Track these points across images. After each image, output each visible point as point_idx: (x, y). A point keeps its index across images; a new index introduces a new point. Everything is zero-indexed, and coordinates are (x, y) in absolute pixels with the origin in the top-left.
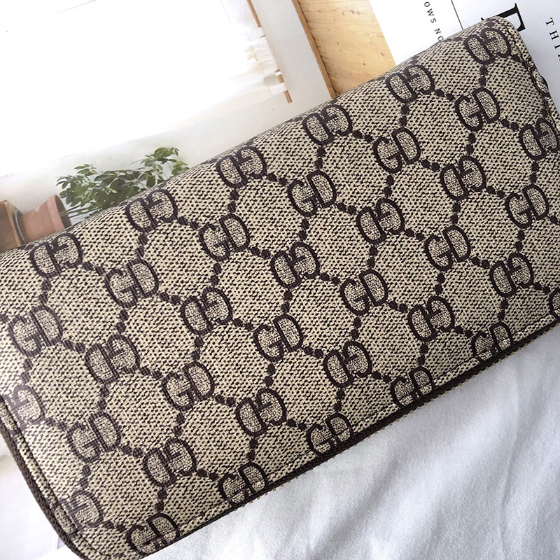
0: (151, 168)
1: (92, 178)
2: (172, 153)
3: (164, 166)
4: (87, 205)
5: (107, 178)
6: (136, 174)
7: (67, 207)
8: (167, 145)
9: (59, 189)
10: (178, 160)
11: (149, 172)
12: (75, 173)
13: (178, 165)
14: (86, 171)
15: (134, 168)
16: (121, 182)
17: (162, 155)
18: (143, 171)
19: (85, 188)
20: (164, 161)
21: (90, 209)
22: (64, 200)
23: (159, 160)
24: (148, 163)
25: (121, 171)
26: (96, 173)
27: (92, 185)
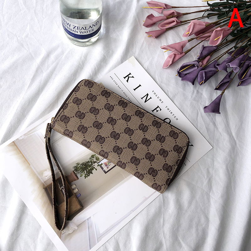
1: (79, 165)
2: (95, 155)
3: (94, 158)
4: (80, 171)
5: (83, 164)
6: (88, 162)
7: (76, 172)
9: (73, 169)
10: (96, 157)
11: (91, 161)
12: (76, 165)
14: (78, 164)
15: (88, 161)
16: (86, 164)
17: (93, 156)
18: (90, 161)
19: (79, 167)
21: (81, 172)
22: (75, 171)
24: (90, 159)
25: (85, 162)
27: (80, 167)
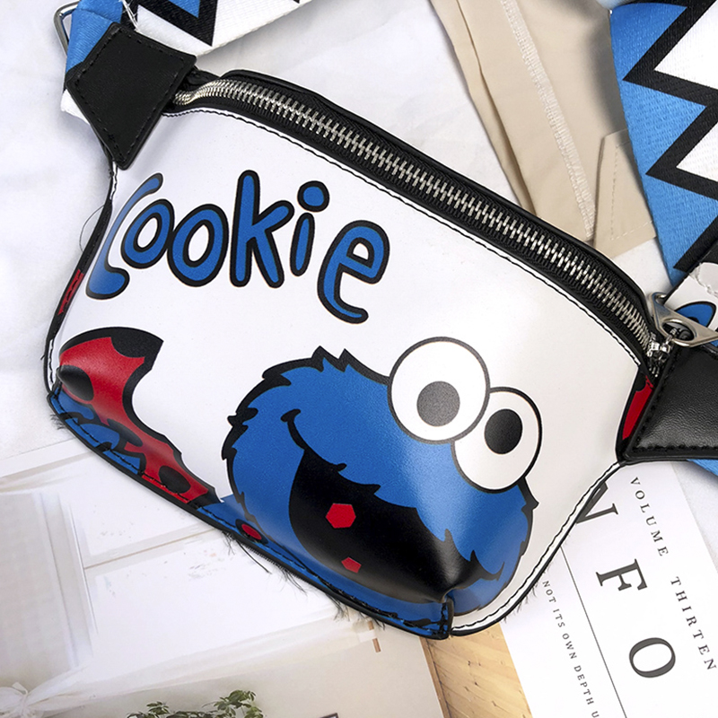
0: (224, 712)
2: (248, 697)
3: (238, 711)
8: (243, 688)
10: (253, 706)
12: (146, 711)
13: (252, 711)
14: (158, 709)
15: (207, 710)
17: (237, 698)
18: (215, 715)
20: (239, 705)
23: (233, 704)
24: (221, 706)
25: (193, 713)
26: (168, 713)
